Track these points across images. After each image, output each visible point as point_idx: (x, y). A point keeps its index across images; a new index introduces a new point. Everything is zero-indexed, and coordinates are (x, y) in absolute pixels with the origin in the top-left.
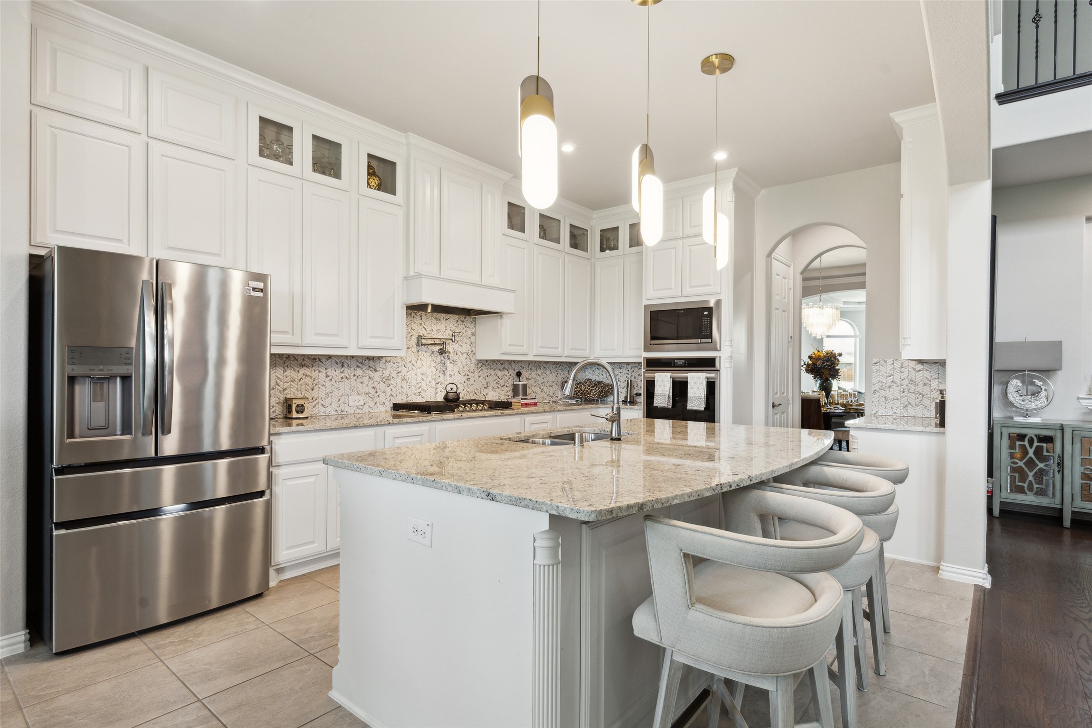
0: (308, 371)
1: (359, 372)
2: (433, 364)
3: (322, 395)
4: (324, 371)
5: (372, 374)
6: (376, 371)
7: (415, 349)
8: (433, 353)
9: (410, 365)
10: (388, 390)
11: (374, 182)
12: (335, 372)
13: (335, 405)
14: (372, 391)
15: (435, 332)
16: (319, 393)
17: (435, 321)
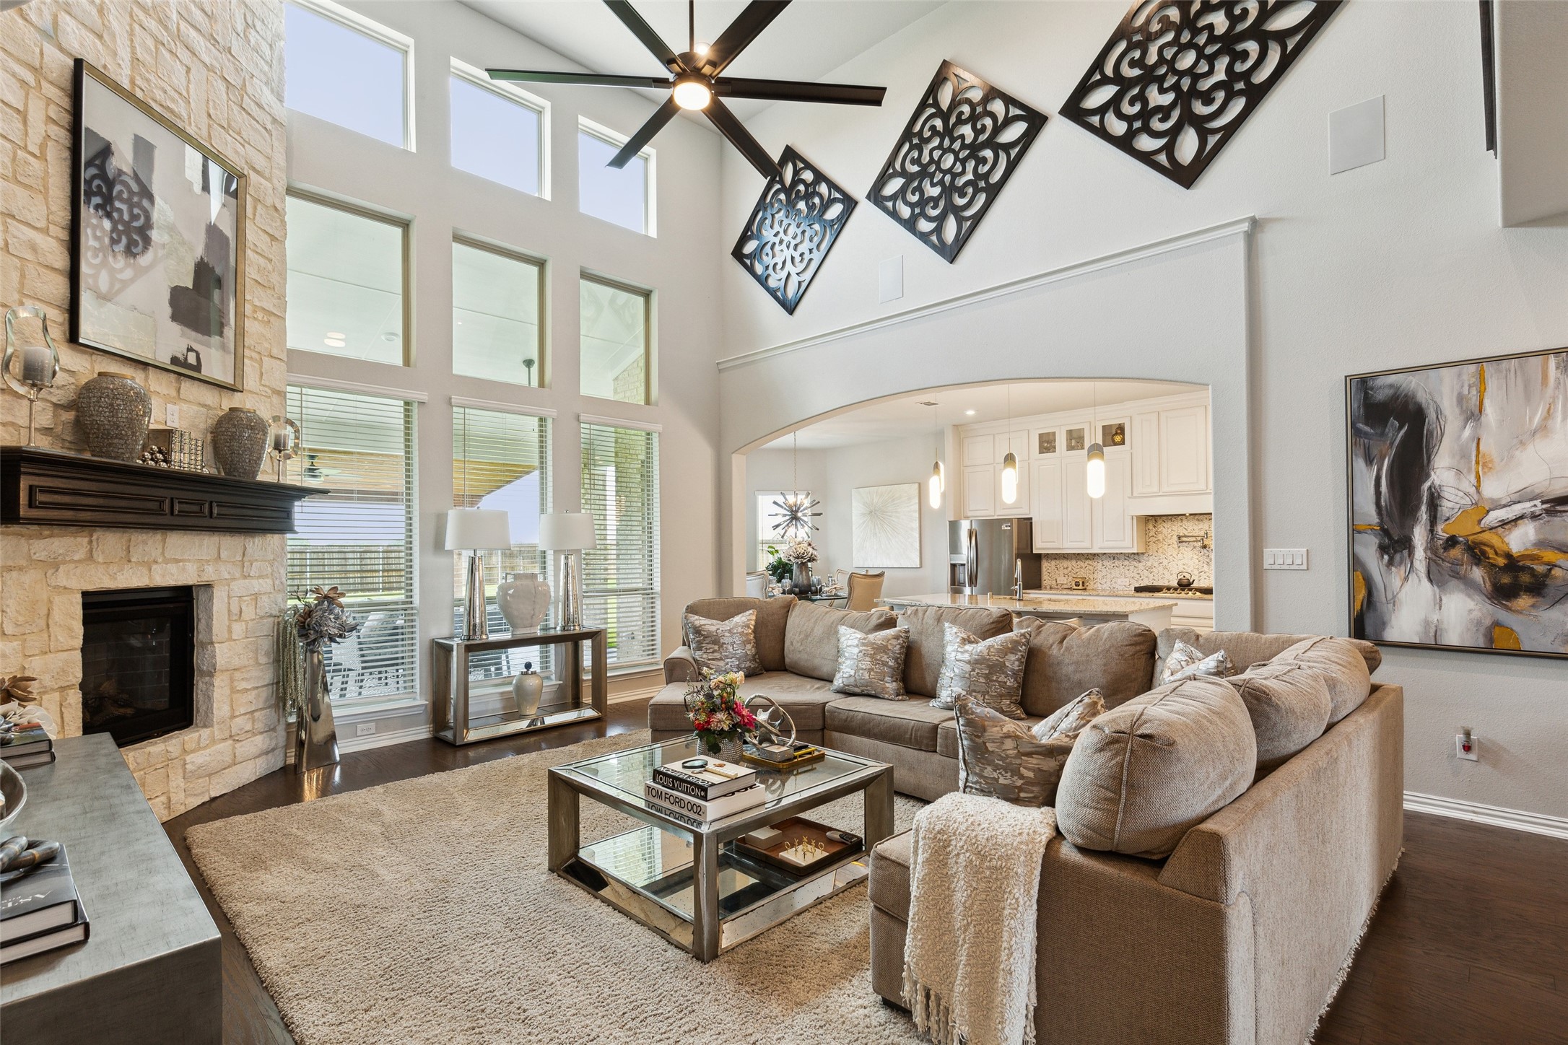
0: (1090, 562)
1: (1126, 563)
2: (1195, 557)
3: (1100, 577)
4: (1100, 562)
5: (1137, 565)
6: (1140, 562)
7: (1176, 546)
8: (1195, 547)
9: (1171, 558)
10: (1151, 576)
11: (1118, 439)
12: (1108, 563)
13: (1108, 584)
14: (1138, 576)
15: (1197, 531)
16: (1098, 575)
17: (1197, 523)
